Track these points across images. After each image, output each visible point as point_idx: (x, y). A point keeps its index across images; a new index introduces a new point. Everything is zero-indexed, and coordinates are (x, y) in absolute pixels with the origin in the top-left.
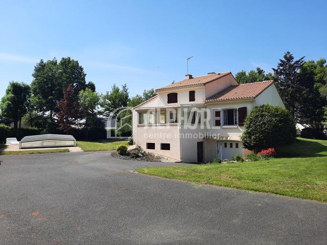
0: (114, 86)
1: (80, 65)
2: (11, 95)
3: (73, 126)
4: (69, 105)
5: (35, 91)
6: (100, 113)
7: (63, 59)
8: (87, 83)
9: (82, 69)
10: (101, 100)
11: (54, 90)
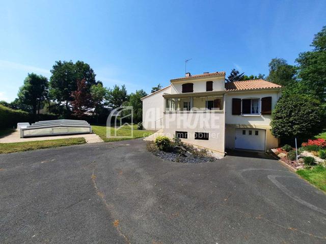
0: (116, 86)
1: (91, 68)
2: (29, 85)
3: (85, 113)
4: (82, 95)
5: (52, 83)
6: (106, 104)
7: (79, 61)
8: (96, 82)
9: (92, 71)
10: (107, 95)
11: (70, 84)
